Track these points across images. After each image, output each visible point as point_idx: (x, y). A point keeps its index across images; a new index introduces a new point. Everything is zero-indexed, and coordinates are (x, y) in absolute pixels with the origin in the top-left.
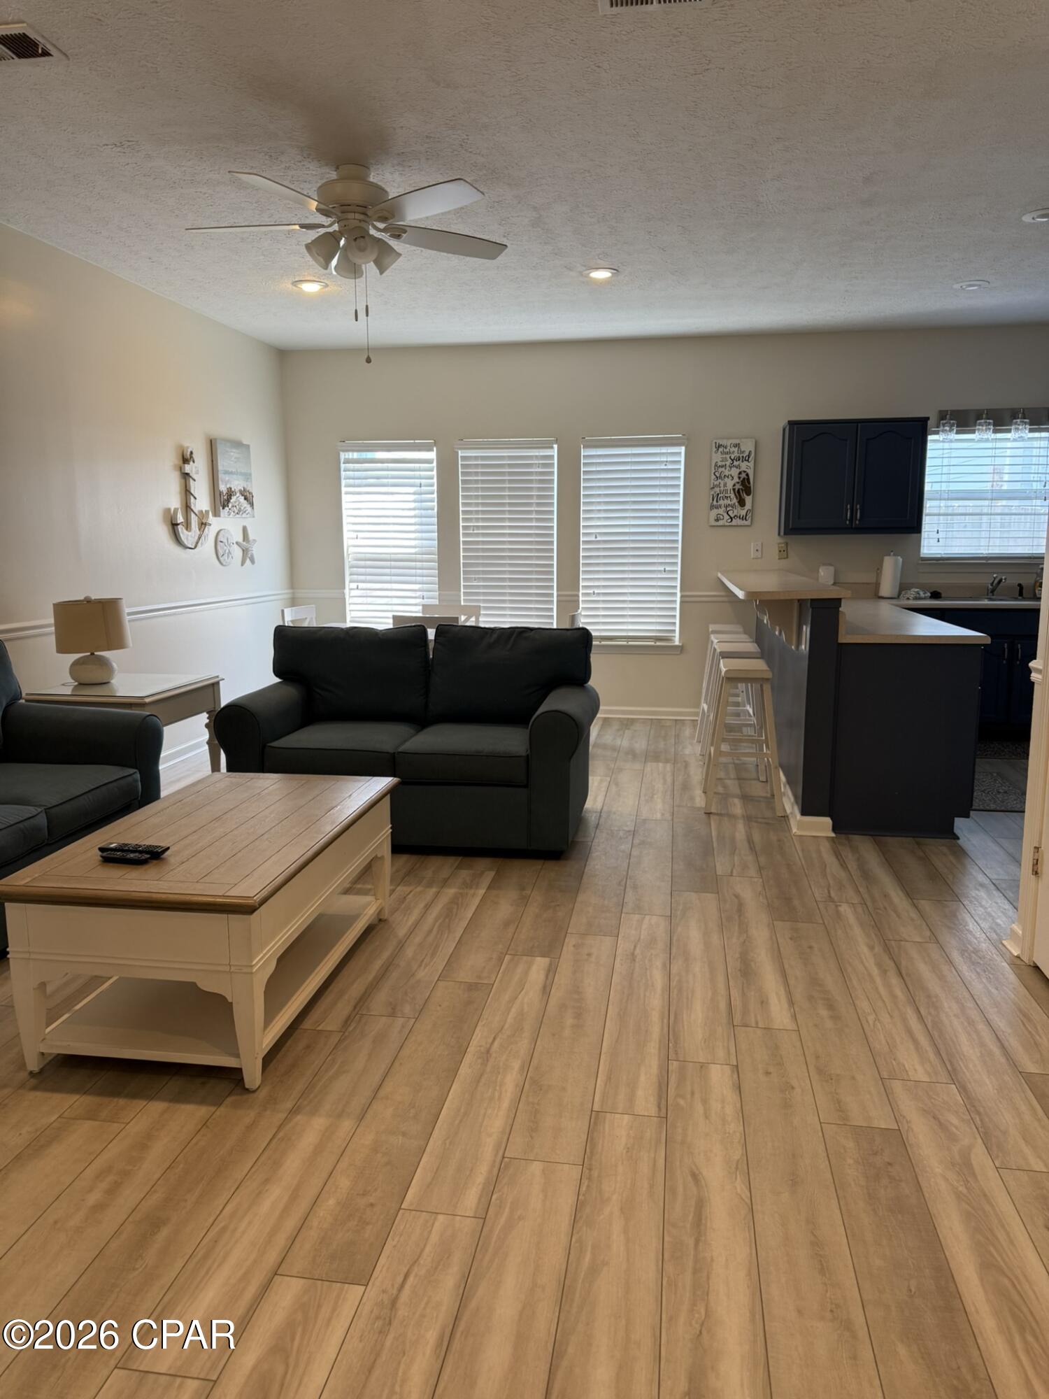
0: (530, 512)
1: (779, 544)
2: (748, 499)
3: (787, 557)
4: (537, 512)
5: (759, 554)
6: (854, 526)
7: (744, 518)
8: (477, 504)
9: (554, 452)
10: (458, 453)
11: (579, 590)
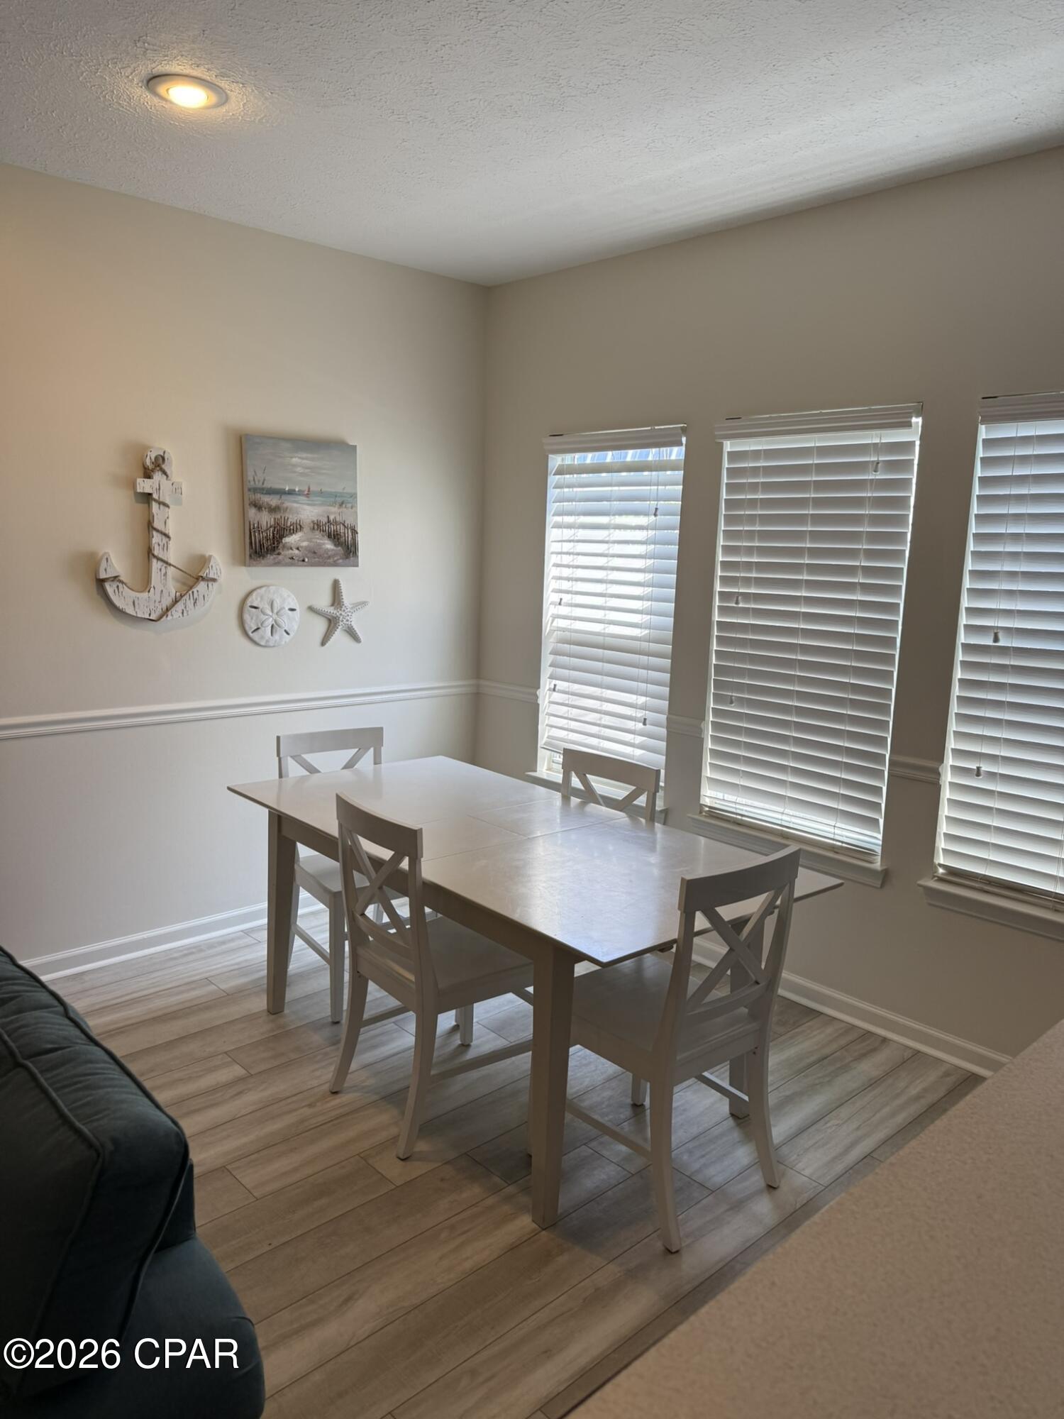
0: (851, 570)
4: (868, 571)
8: (749, 550)
9: (913, 433)
10: (721, 444)
11: (941, 759)
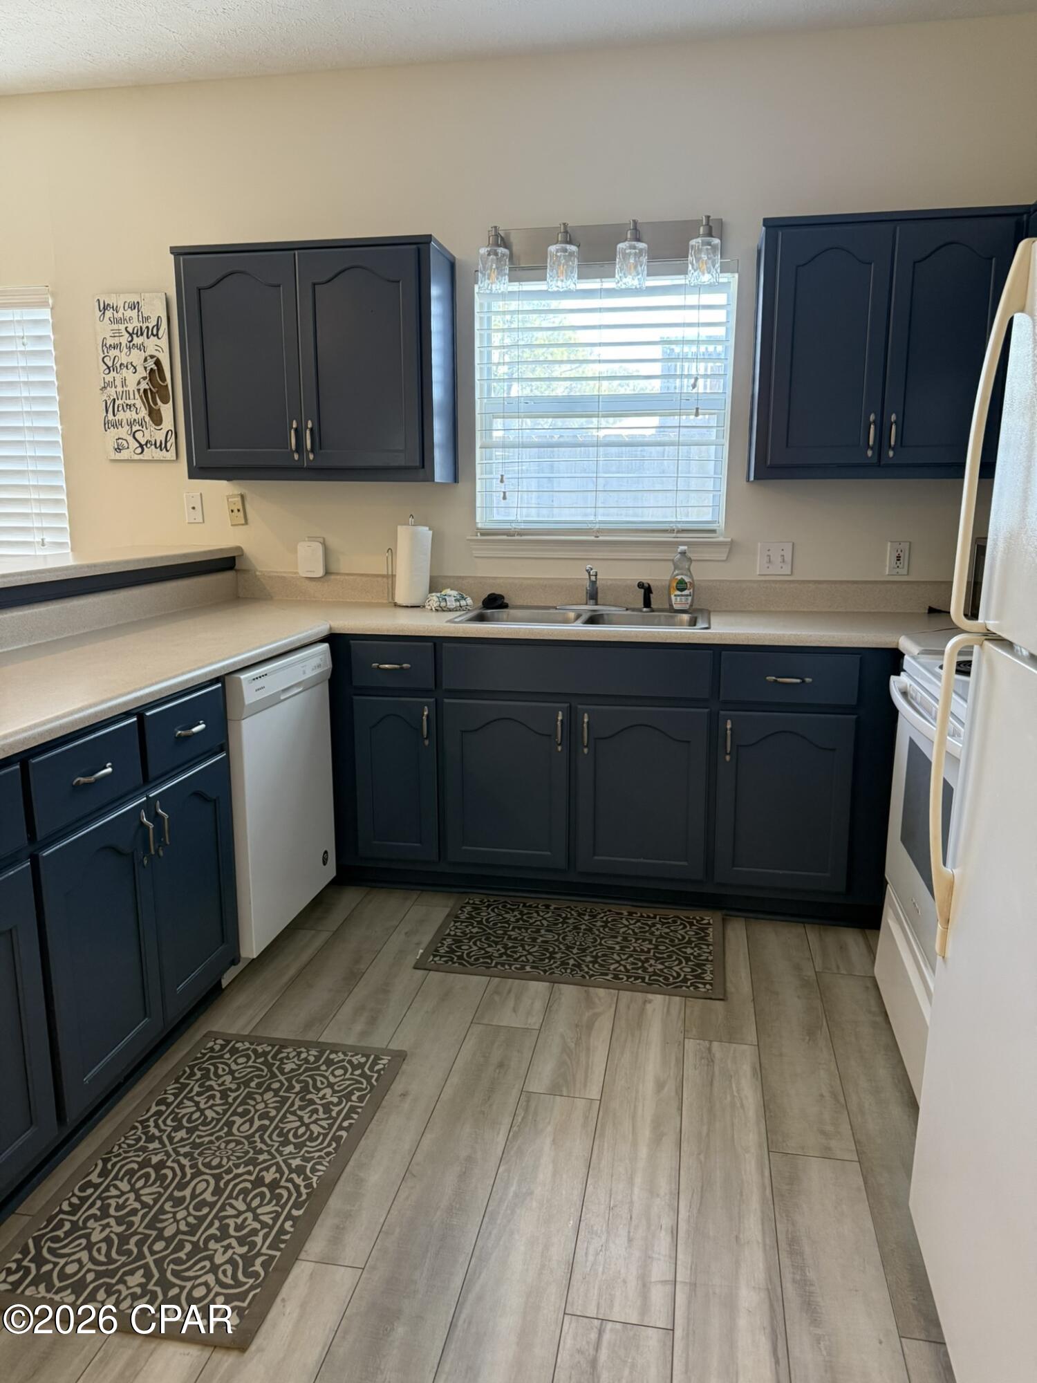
1: (229, 497)
2: (166, 411)
3: (246, 523)
5: (198, 517)
6: (305, 464)
7: (164, 445)
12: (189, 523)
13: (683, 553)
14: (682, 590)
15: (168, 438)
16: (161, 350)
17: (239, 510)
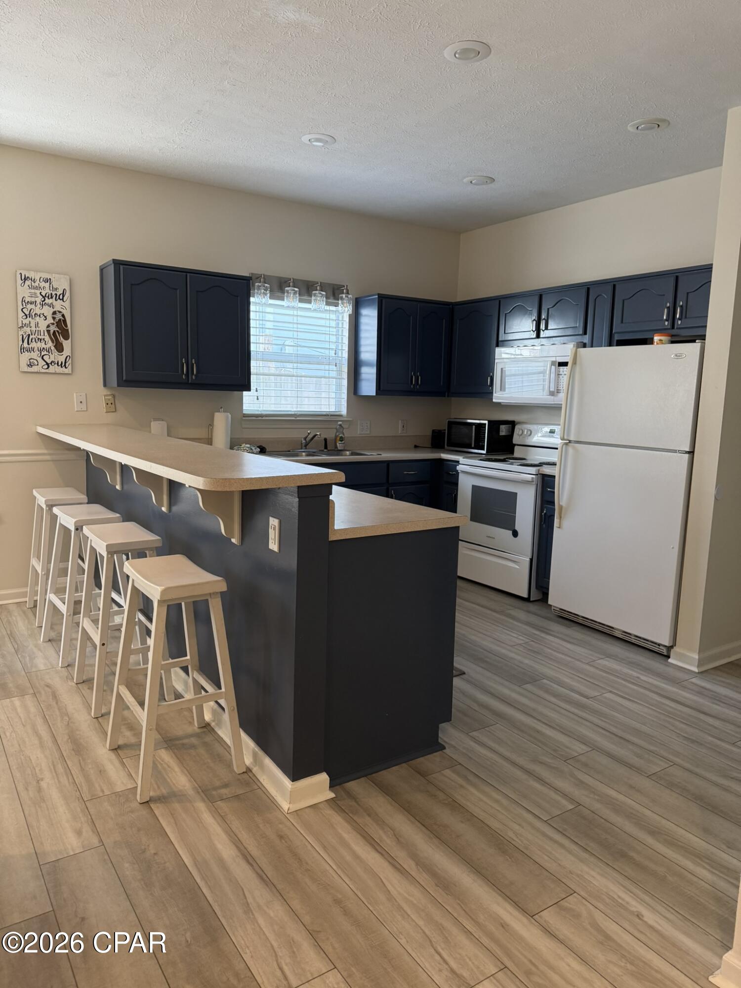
1: (105, 396)
2: (66, 344)
3: (115, 411)
5: (84, 407)
6: (190, 381)
7: (64, 365)
12: (77, 411)
13: (340, 425)
14: (341, 441)
15: (67, 361)
16: (64, 308)
17: (112, 404)
